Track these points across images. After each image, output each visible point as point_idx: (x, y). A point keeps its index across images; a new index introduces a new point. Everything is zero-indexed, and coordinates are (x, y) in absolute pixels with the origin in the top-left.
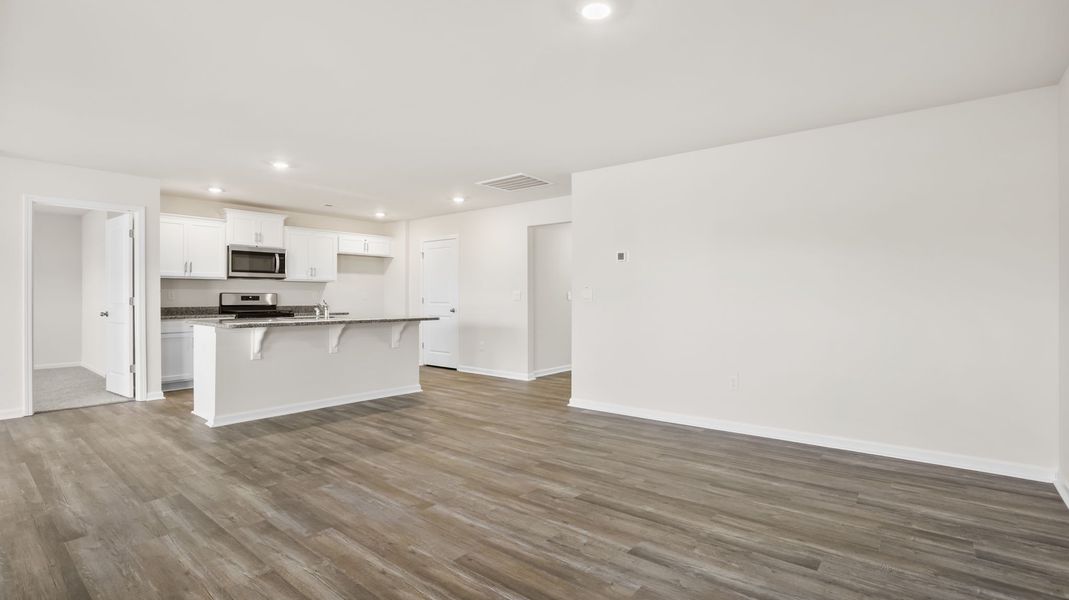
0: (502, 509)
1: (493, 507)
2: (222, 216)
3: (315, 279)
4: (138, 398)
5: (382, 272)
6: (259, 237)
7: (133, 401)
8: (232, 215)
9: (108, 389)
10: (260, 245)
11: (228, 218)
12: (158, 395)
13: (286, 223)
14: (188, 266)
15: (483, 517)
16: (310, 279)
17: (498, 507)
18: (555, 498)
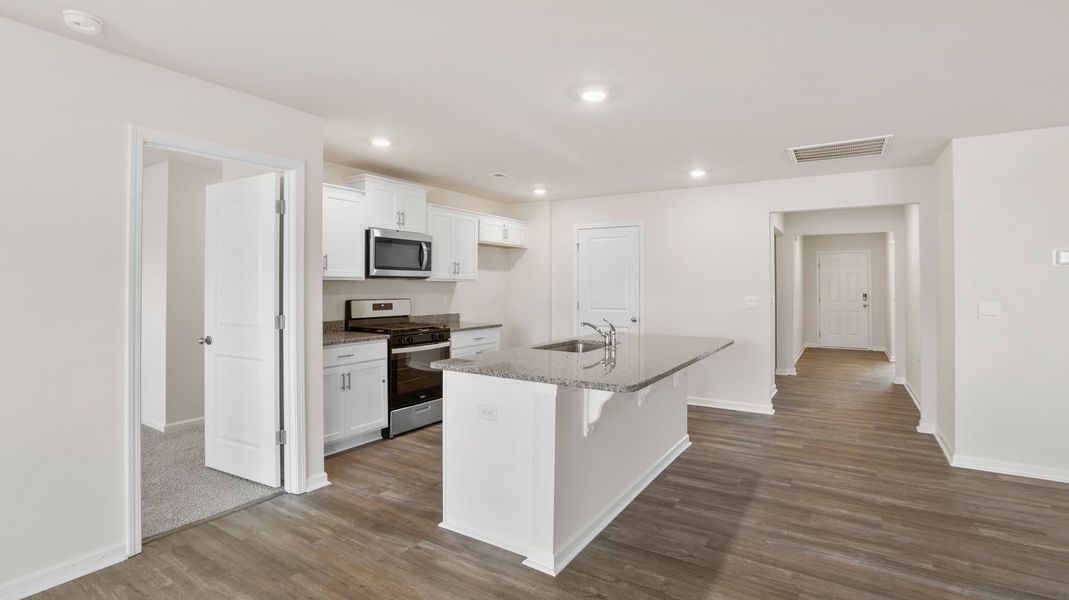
3: (457, 278)
4: (287, 488)
5: (508, 267)
6: (402, 218)
7: (280, 493)
8: (371, 184)
9: (207, 465)
10: (402, 229)
11: (367, 188)
12: (320, 480)
13: (429, 200)
16: (452, 278)
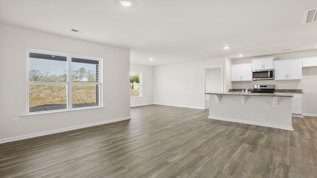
2: (251, 62)
3: (288, 79)
6: (263, 66)
8: (254, 61)
10: (264, 69)
11: (253, 62)
13: (275, 59)
14: (241, 78)
16: (286, 79)
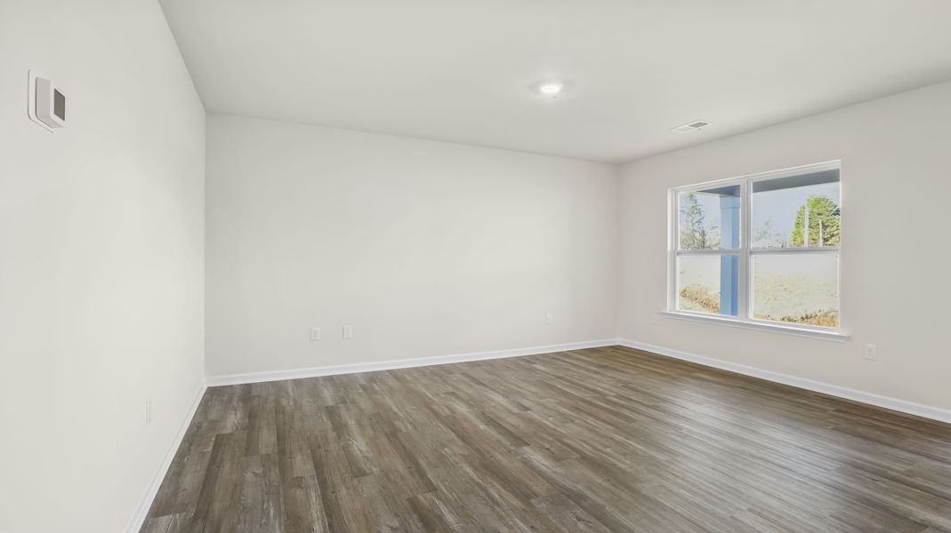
0: (600, 447)
1: (608, 450)
15: (617, 443)
17: (604, 450)
18: (548, 449)
